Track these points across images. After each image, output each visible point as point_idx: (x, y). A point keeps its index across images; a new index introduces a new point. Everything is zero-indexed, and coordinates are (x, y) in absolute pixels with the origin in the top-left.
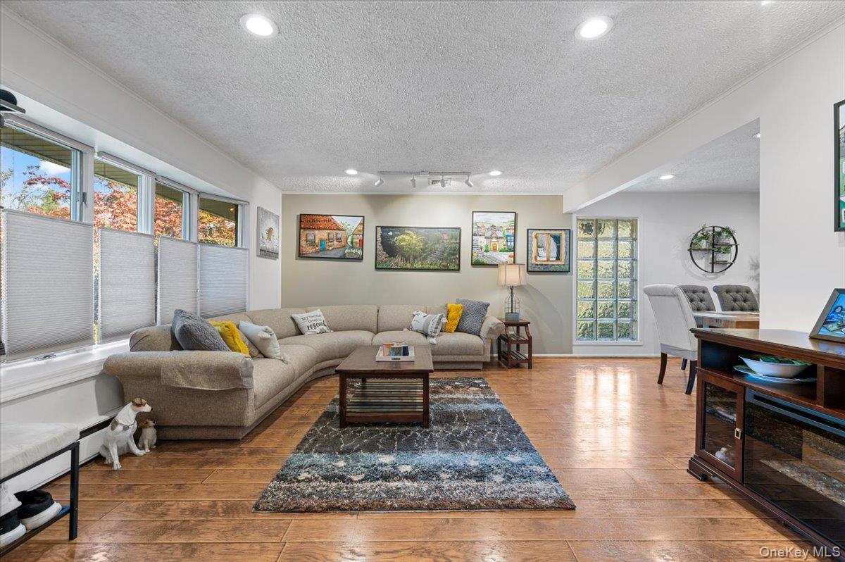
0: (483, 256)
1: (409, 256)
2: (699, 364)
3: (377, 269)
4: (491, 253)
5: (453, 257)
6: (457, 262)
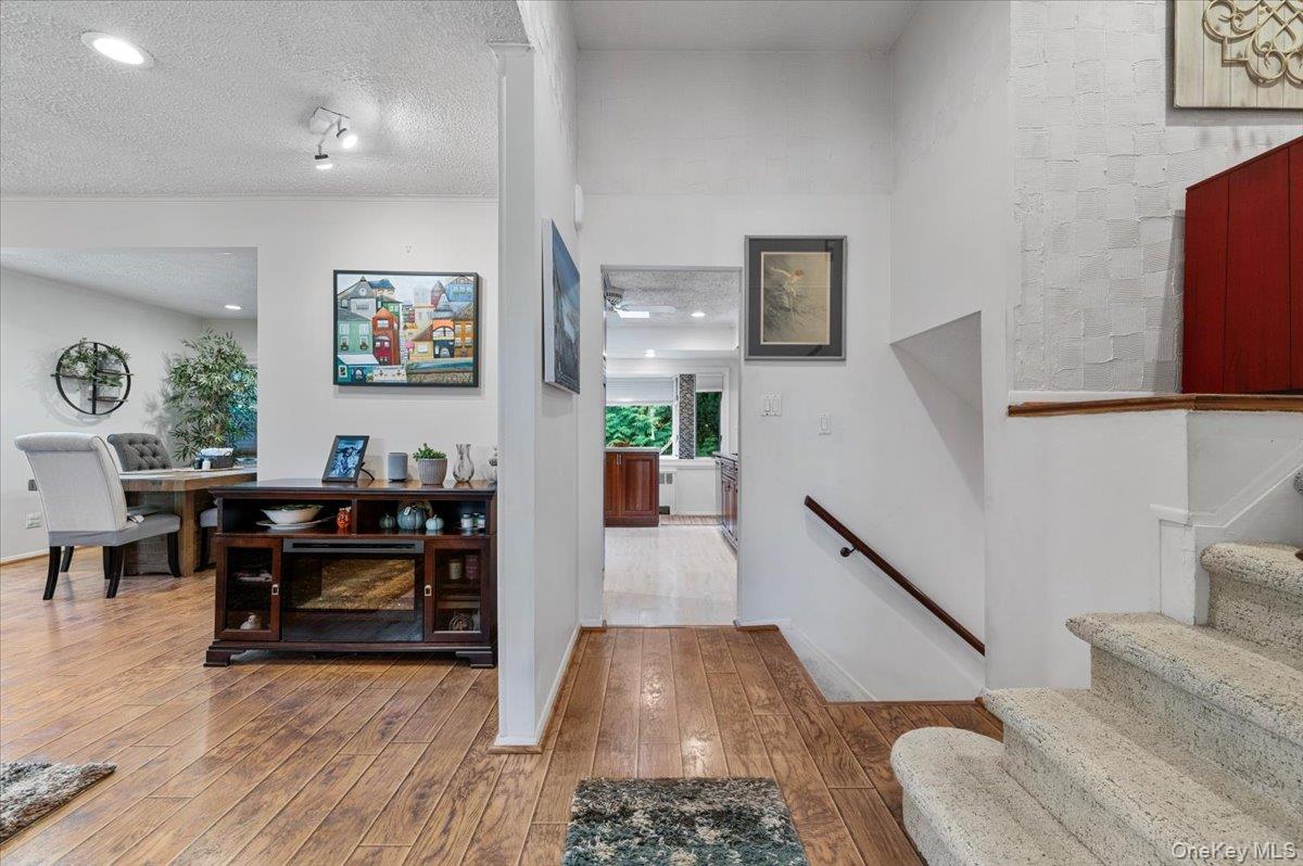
2: (220, 529)
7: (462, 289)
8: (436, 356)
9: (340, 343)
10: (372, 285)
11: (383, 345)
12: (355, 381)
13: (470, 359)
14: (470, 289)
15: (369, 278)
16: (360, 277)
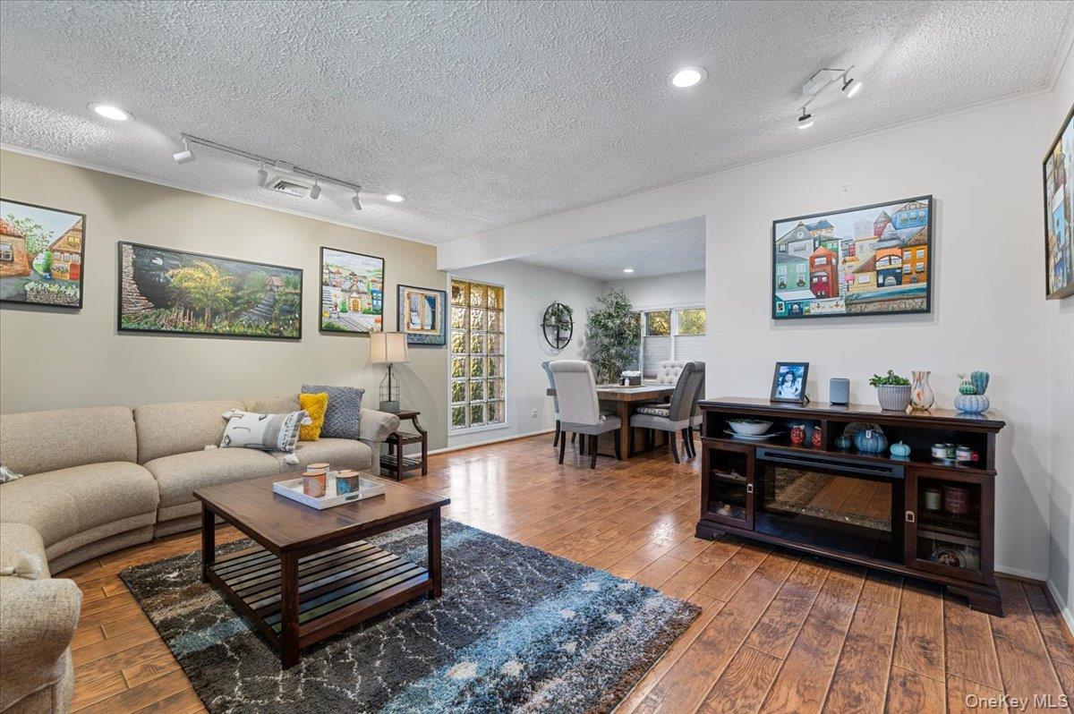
0: (339, 318)
1: (203, 310)
3: (121, 329)
4: (350, 315)
5: (289, 317)
6: (297, 324)
7: (913, 214)
8: (879, 285)
9: (778, 282)
10: (809, 228)
11: (820, 281)
12: (792, 314)
13: (923, 285)
14: (923, 213)
15: (805, 222)
16: (798, 222)
